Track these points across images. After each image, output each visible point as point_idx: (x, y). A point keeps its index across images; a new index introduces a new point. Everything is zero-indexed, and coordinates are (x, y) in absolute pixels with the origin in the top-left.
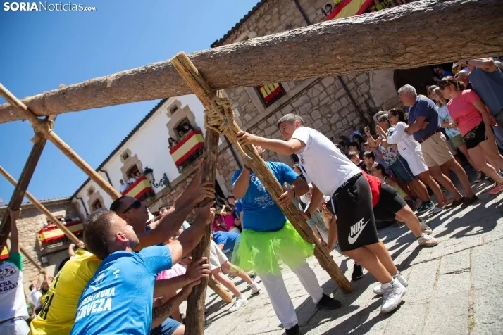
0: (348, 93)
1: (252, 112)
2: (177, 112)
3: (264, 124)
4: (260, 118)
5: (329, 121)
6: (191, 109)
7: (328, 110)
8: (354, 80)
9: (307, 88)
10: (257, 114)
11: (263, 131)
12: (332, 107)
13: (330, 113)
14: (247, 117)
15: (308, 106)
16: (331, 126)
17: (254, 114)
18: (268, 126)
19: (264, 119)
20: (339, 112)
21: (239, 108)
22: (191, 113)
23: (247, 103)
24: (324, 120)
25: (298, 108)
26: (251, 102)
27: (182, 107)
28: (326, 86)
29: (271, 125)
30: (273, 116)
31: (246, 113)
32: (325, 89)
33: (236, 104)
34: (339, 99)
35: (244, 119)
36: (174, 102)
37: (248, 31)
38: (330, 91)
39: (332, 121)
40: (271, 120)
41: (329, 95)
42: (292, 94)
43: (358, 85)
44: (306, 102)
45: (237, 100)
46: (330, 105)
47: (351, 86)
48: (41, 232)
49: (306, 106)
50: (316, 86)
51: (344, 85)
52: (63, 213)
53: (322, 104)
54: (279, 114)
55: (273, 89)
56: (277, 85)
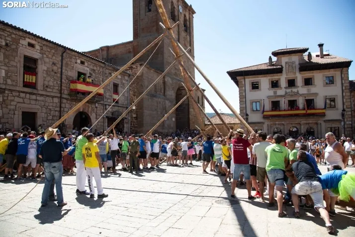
0: (60, 111)
1: (14, 81)
3: (17, 94)
5: (47, 117)
7: (49, 112)
8: (64, 108)
9: (47, 96)
10: (16, 85)
11: (15, 97)
12: (52, 112)
13: (50, 114)
14: (9, 81)
15: (43, 103)
16: (47, 120)
17: (14, 83)
18: (19, 97)
19: (19, 92)
20: (53, 116)
21: (7, 72)
23: (14, 75)
24: (46, 115)
25: (38, 100)
26: (17, 76)
28: (54, 102)
30: (25, 94)
32: (53, 102)
34: (56, 111)
35: (6, 81)
38: (55, 105)
39: (49, 118)
40: (22, 95)
41: (53, 106)
42: (41, 92)
43: (64, 111)
44: (43, 101)
46: (51, 111)
47: (62, 109)
49: (42, 103)
50: (51, 98)
51: (61, 107)
53: (49, 107)
54: (28, 95)
55: (31, 81)
56: (34, 81)
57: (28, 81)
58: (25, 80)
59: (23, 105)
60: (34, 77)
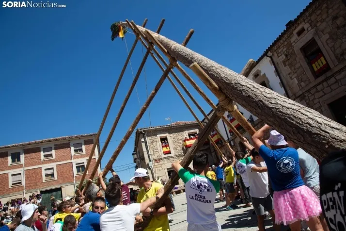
1: (306, 81)
2: (259, 77)
3: (314, 90)
4: (311, 85)
6: (267, 76)
10: (310, 83)
11: (314, 94)
14: (303, 84)
17: (307, 82)
18: (318, 92)
19: (315, 87)
21: (297, 77)
22: (267, 78)
23: (303, 75)
26: (306, 74)
27: (262, 74)
29: (319, 91)
30: (321, 85)
31: (302, 81)
33: (295, 75)
35: (301, 85)
36: (257, 71)
37: (303, 23)
40: (319, 87)
45: (296, 72)
48: (185, 141)
52: (197, 131)
54: (325, 83)
55: (322, 65)
56: (324, 62)
57: (319, 68)
58: (316, 69)
59: (325, 97)
60: (322, 58)
